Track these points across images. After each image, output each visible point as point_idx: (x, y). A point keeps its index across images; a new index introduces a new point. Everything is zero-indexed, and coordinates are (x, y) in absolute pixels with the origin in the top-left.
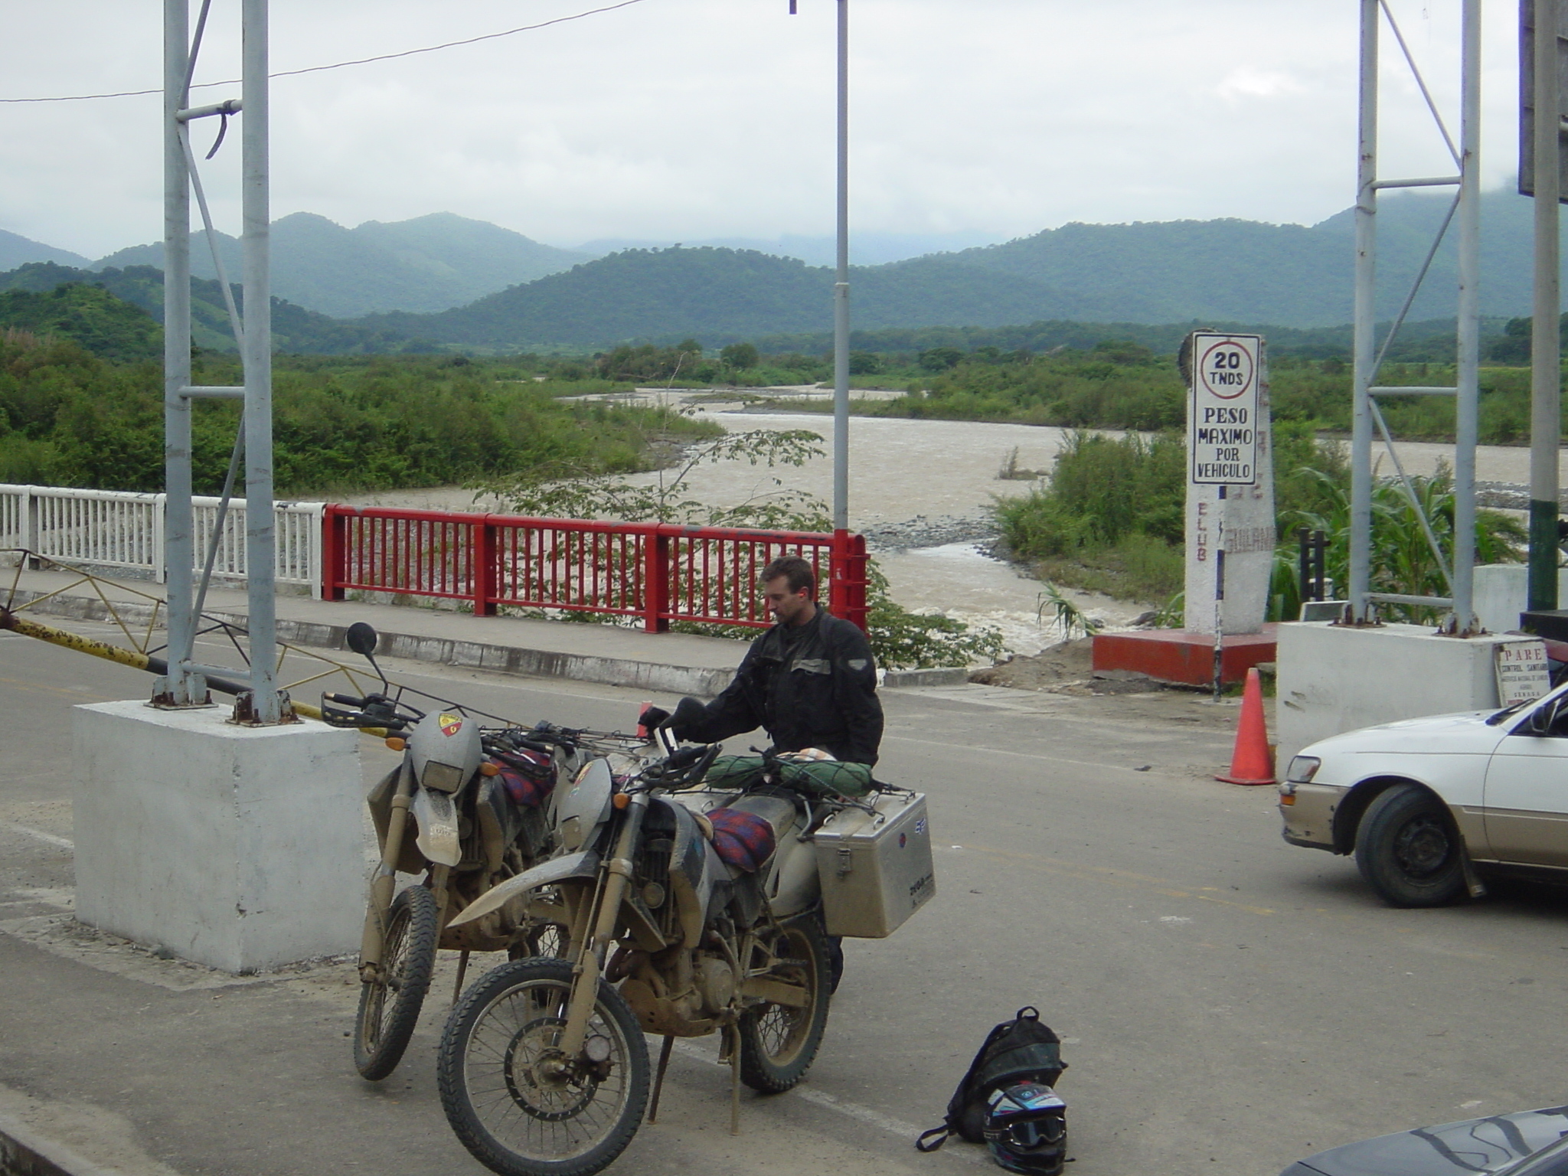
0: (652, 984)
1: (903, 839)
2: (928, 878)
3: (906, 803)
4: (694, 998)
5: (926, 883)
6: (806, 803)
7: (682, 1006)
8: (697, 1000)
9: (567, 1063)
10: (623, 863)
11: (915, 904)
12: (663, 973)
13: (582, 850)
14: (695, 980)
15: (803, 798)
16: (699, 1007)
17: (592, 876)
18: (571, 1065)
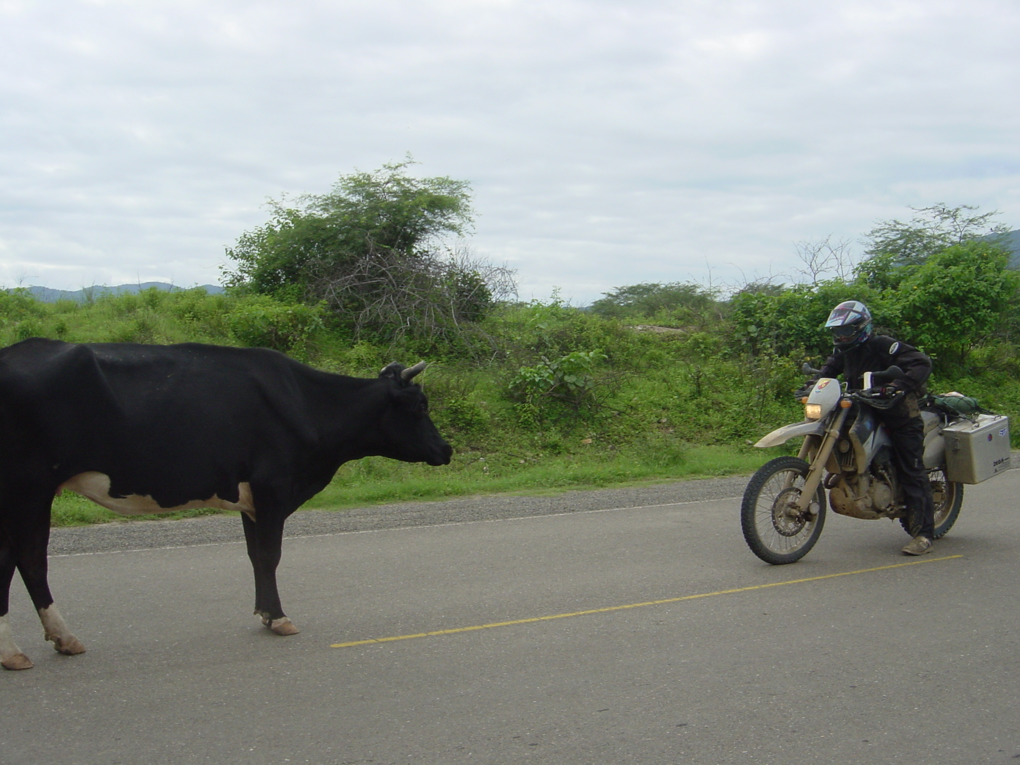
0: (845, 491)
1: (990, 437)
2: (1006, 459)
3: (995, 420)
4: (867, 500)
5: (1005, 461)
6: (946, 416)
7: (860, 504)
8: (869, 502)
9: (800, 512)
10: (835, 432)
11: (996, 471)
12: (851, 485)
13: (819, 422)
14: (868, 492)
15: (944, 413)
16: (870, 505)
17: (821, 435)
18: (802, 513)
